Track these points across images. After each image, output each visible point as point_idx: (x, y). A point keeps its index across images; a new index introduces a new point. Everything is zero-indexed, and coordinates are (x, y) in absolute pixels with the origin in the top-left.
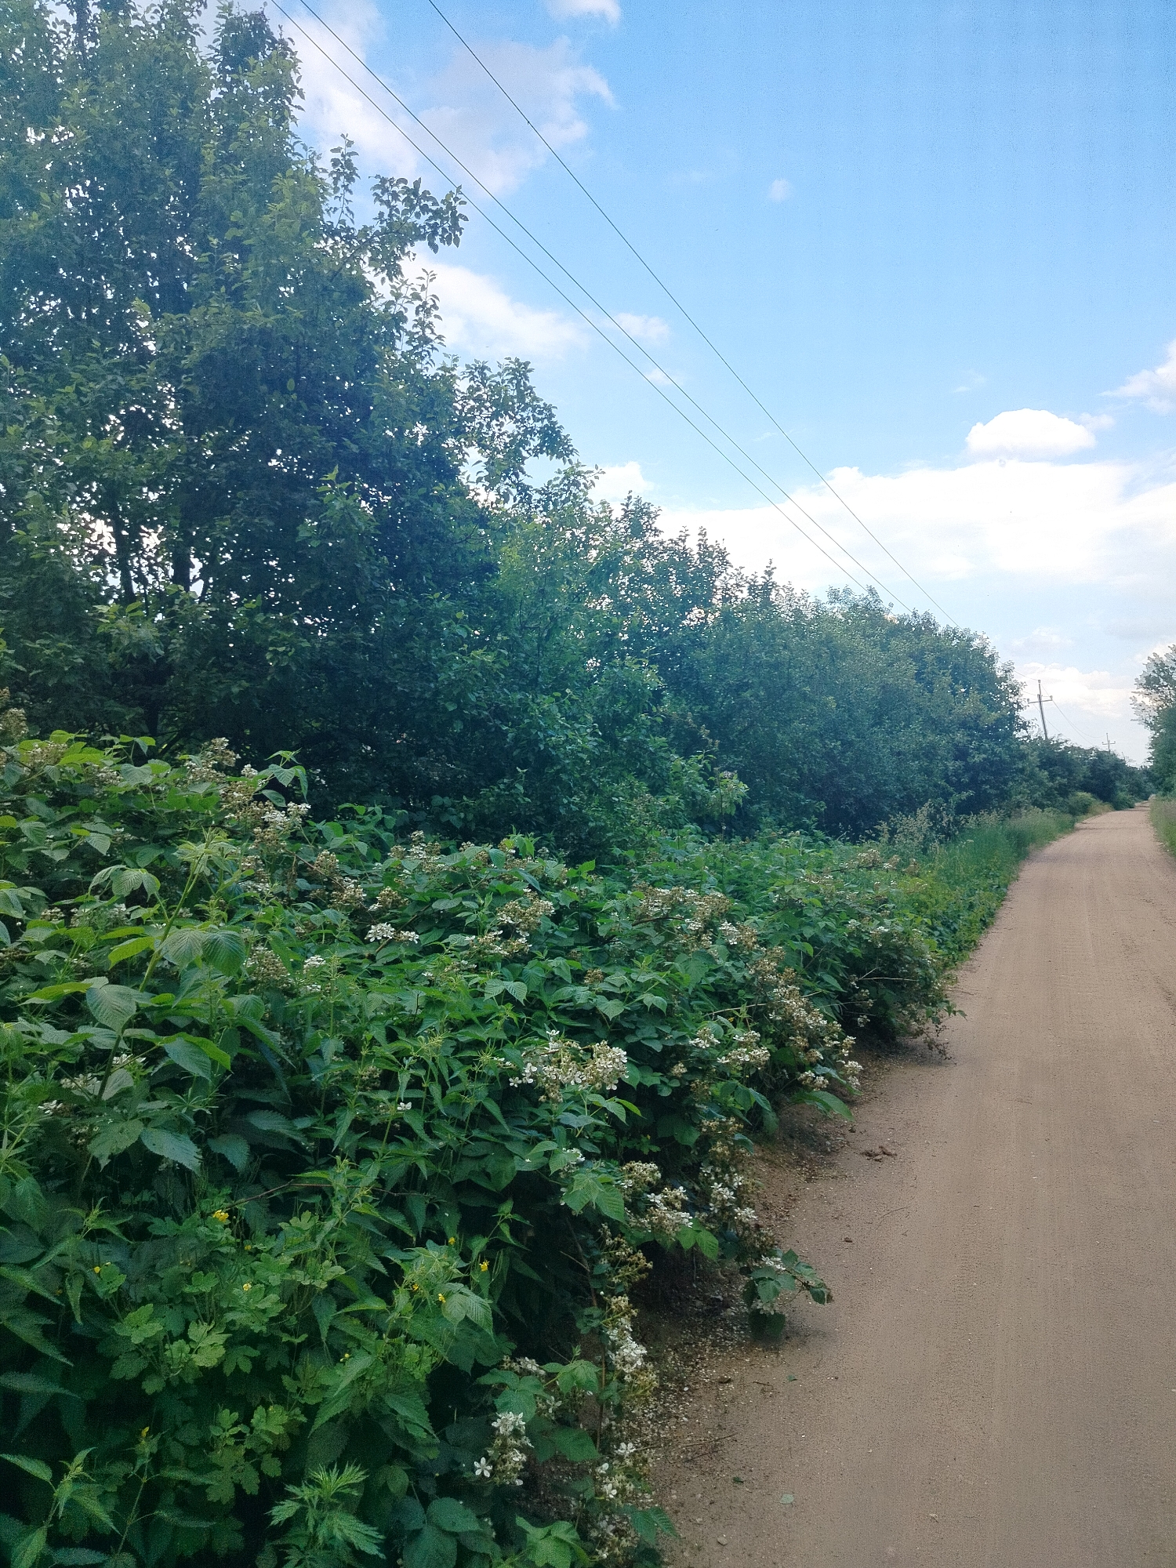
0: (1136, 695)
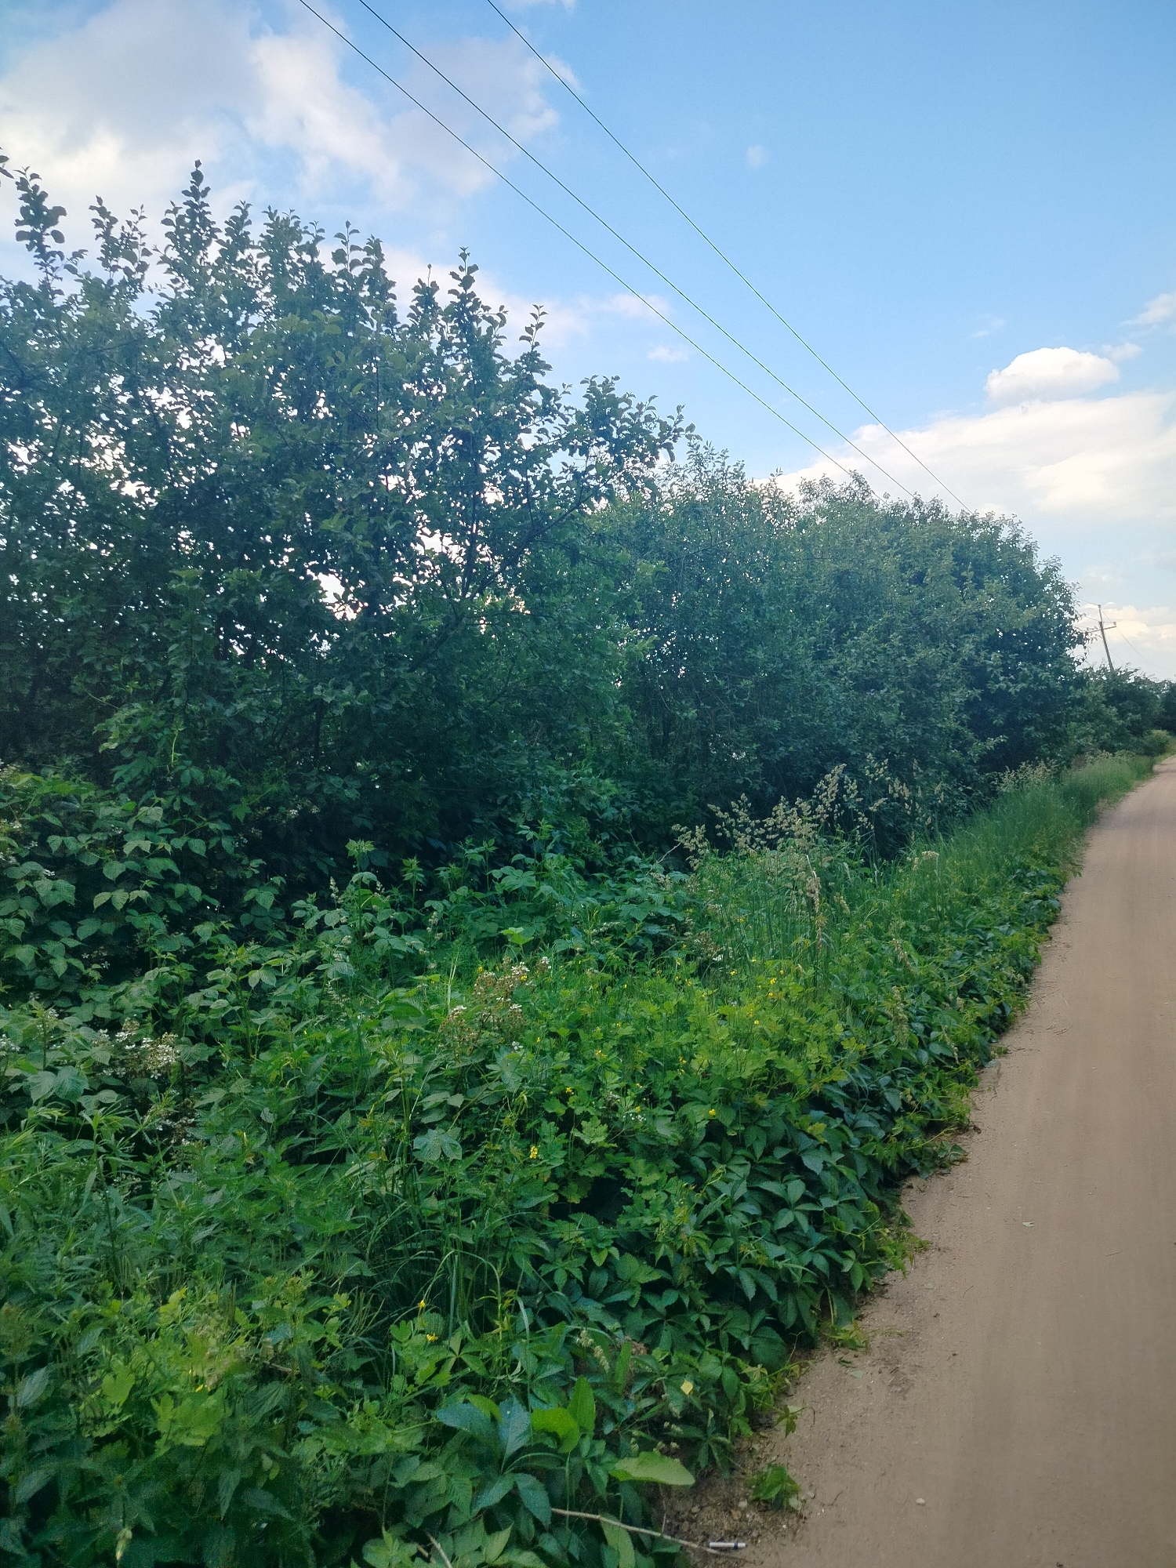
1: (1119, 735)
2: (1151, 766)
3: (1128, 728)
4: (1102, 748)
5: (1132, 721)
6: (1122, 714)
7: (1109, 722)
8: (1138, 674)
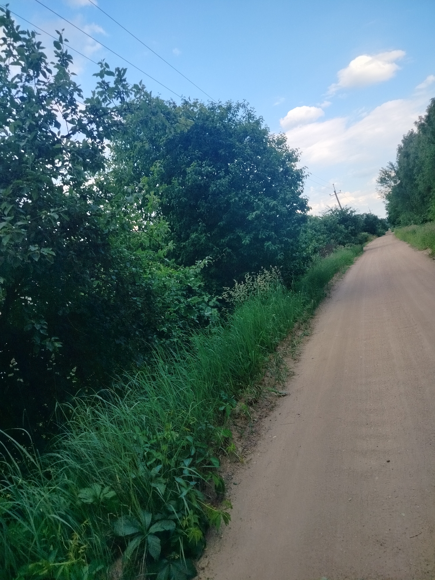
1: (347, 237)
2: (362, 248)
3: (350, 233)
4: (339, 244)
6: (347, 228)
7: (341, 232)
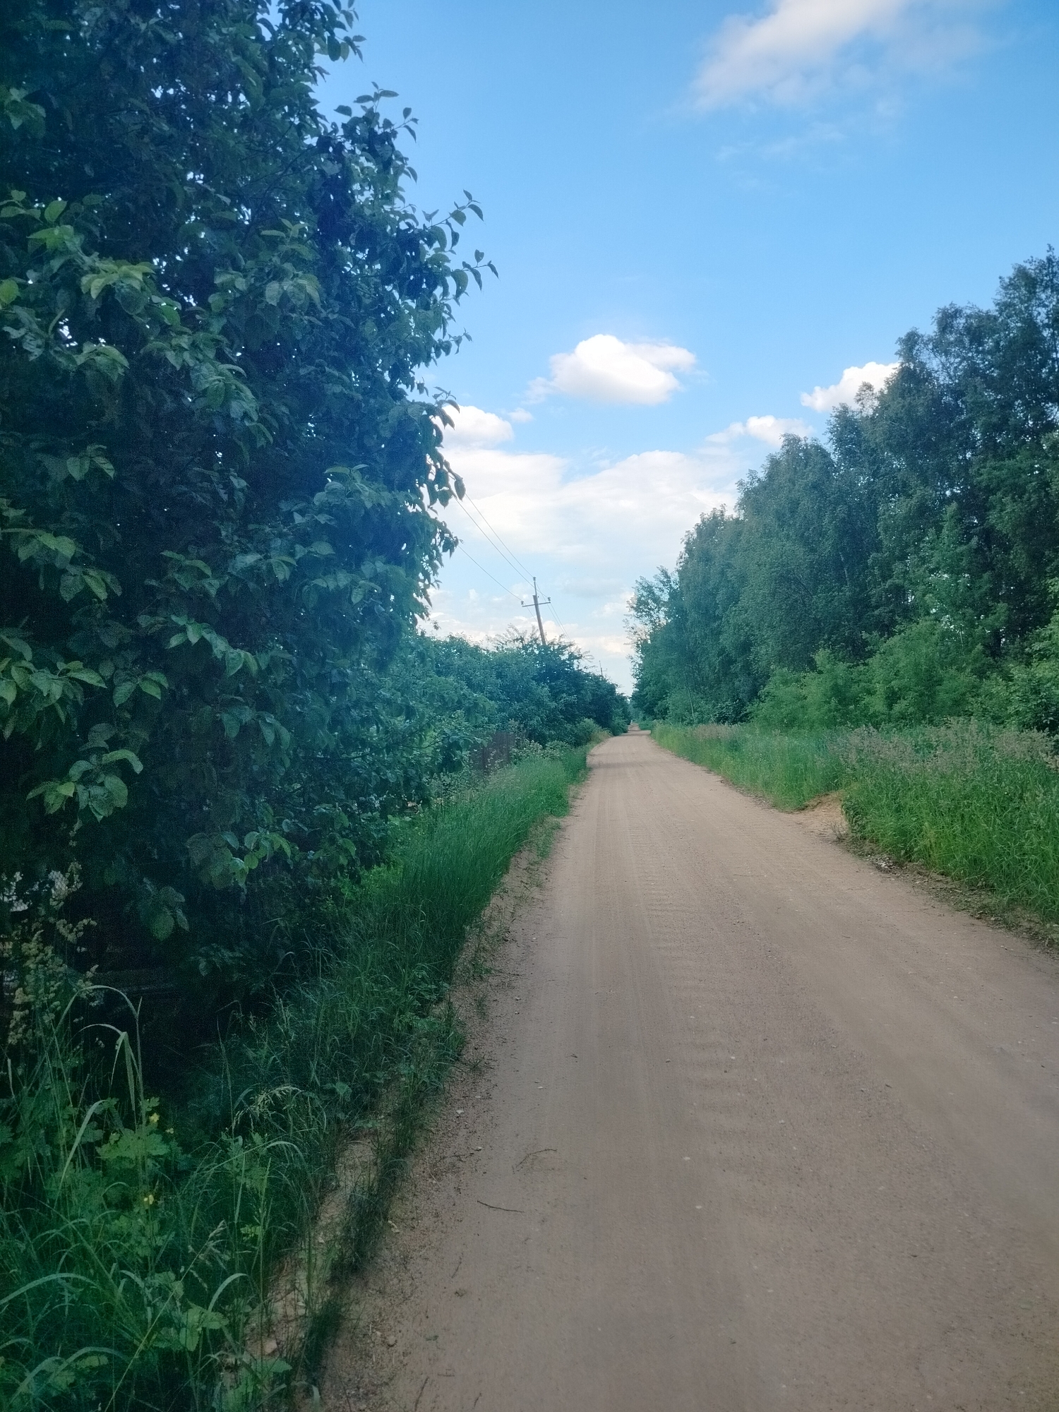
0: (628, 618)
1: (552, 721)
2: (584, 758)
3: (562, 712)
4: (531, 738)
5: (567, 704)
6: (555, 695)
7: (539, 704)
8: (573, 649)
